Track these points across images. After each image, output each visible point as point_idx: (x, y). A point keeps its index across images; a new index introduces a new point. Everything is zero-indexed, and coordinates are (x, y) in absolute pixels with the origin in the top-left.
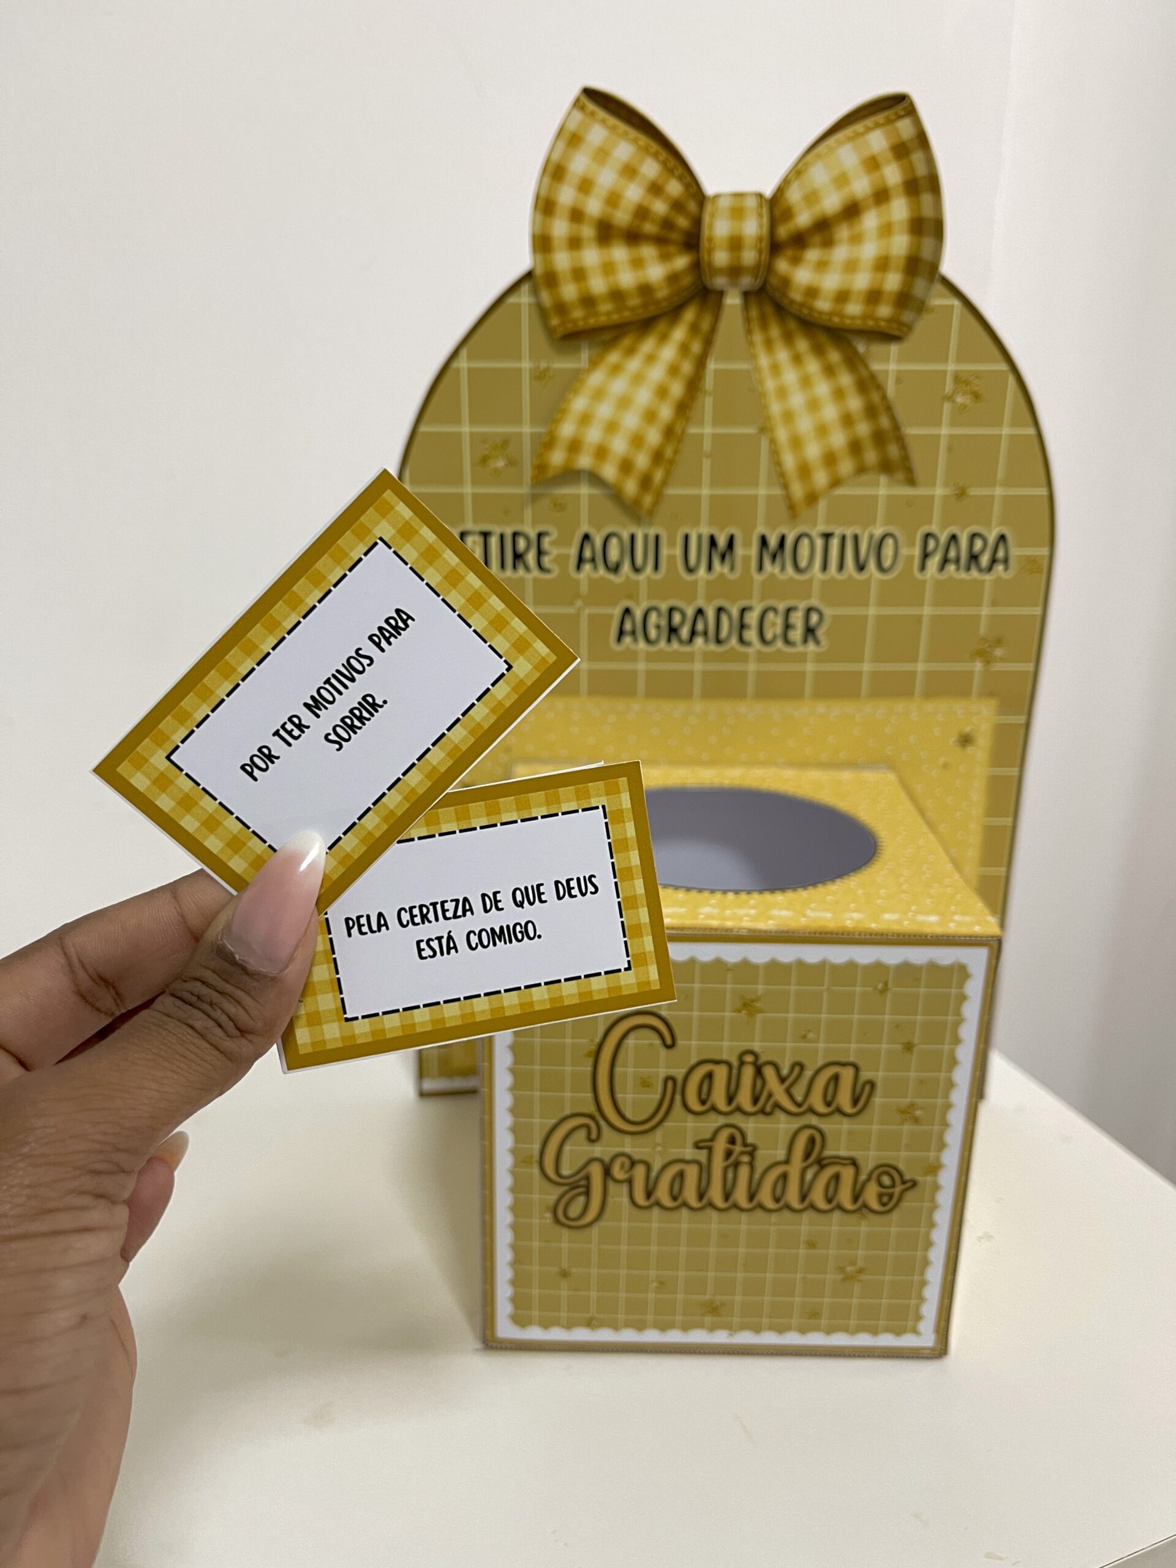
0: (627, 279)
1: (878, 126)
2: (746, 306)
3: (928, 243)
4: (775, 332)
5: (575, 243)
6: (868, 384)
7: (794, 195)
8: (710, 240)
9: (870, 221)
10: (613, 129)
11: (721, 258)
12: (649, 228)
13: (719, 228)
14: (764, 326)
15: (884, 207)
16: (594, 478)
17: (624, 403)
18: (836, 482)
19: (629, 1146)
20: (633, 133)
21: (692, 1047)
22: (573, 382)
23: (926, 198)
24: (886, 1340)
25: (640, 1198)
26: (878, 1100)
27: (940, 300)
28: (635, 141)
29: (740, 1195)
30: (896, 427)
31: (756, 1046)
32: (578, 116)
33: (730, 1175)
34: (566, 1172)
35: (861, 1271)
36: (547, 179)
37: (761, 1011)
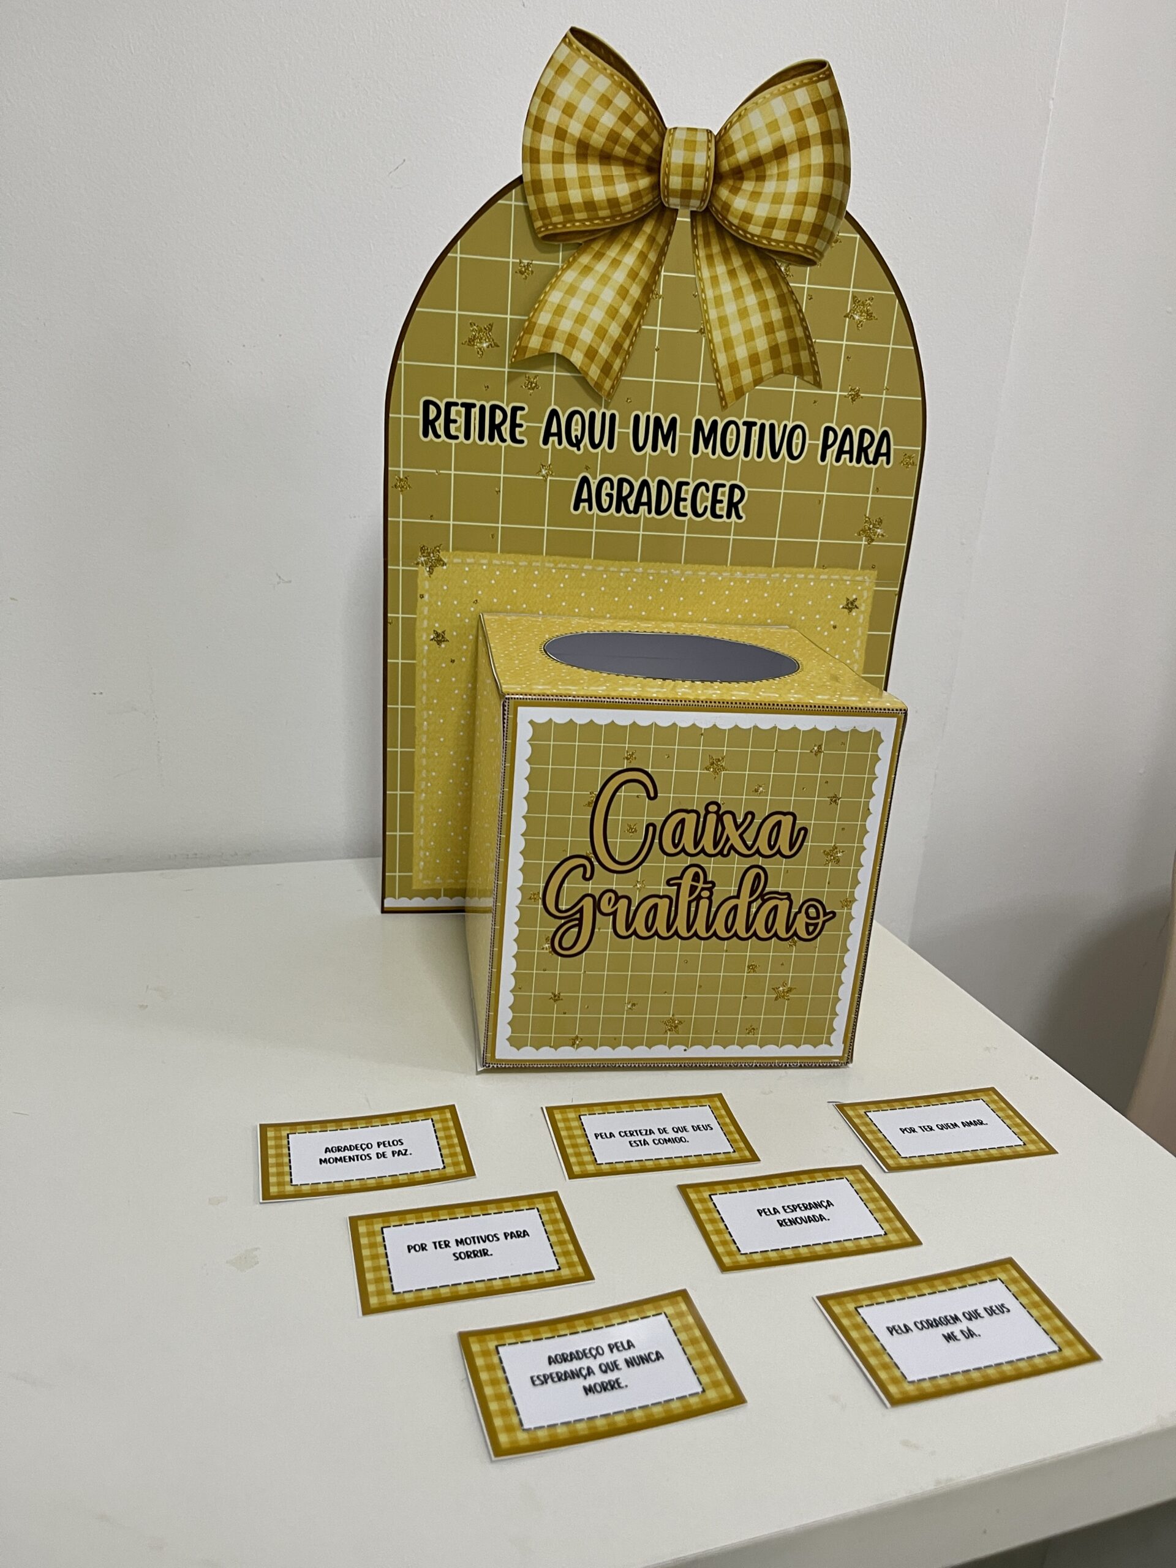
0: (599, 193)
1: (803, 85)
2: (693, 227)
3: (838, 184)
4: (716, 249)
5: (558, 158)
6: (787, 299)
7: (736, 135)
8: (668, 165)
9: (794, 162)
10: (593, 64)
11: (676, 182)
12: (619, 151)
13: (675, 156)
14: (708, 244)
15: (805, 151)
16: (564, 362)
17: (592, 299)
18: (758, 381)
19: (616, 883)
20: (610, 69)
21: (670, 798)
22: (551, 277)
23: (838, 148)
24: (806, 1051)
25: (622, 931)
26: (808, 844)
27: (845, 233)
28: (612, 75)
29: (700, 926)
30: (808, 337)
31: (719, 798)
32: (566, 50)
33: (693, 909)
34: (563, 907)
35: (790, 990)
36: (538, 100)
37: (724, 769)
